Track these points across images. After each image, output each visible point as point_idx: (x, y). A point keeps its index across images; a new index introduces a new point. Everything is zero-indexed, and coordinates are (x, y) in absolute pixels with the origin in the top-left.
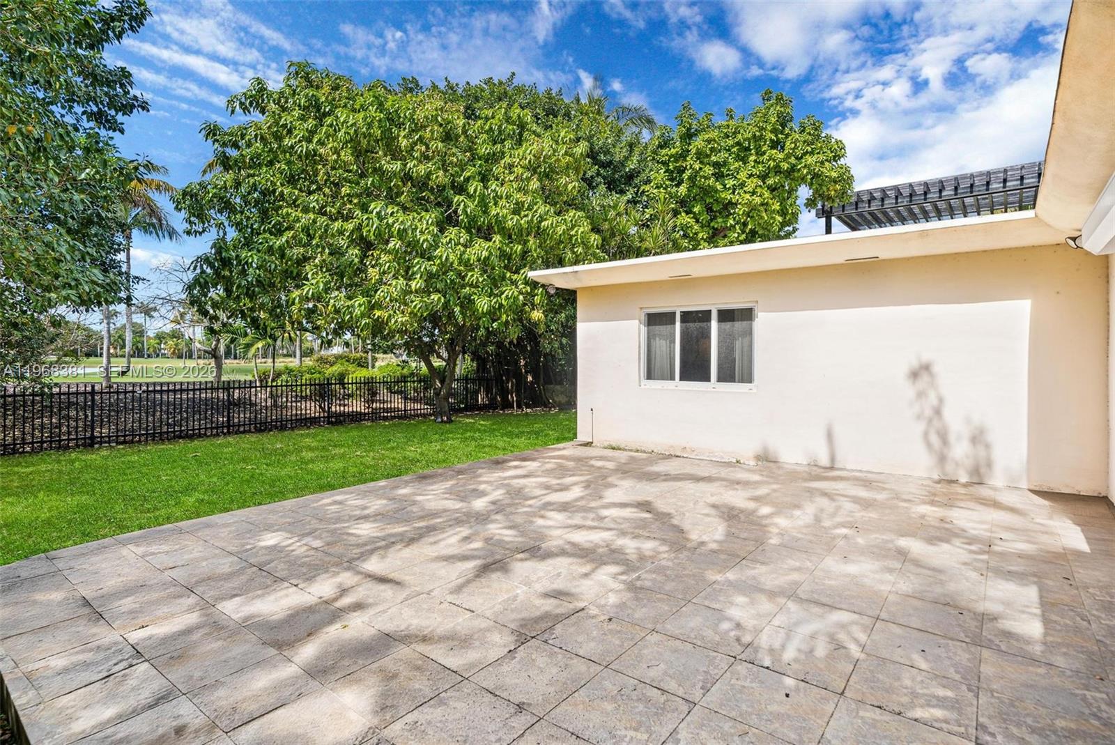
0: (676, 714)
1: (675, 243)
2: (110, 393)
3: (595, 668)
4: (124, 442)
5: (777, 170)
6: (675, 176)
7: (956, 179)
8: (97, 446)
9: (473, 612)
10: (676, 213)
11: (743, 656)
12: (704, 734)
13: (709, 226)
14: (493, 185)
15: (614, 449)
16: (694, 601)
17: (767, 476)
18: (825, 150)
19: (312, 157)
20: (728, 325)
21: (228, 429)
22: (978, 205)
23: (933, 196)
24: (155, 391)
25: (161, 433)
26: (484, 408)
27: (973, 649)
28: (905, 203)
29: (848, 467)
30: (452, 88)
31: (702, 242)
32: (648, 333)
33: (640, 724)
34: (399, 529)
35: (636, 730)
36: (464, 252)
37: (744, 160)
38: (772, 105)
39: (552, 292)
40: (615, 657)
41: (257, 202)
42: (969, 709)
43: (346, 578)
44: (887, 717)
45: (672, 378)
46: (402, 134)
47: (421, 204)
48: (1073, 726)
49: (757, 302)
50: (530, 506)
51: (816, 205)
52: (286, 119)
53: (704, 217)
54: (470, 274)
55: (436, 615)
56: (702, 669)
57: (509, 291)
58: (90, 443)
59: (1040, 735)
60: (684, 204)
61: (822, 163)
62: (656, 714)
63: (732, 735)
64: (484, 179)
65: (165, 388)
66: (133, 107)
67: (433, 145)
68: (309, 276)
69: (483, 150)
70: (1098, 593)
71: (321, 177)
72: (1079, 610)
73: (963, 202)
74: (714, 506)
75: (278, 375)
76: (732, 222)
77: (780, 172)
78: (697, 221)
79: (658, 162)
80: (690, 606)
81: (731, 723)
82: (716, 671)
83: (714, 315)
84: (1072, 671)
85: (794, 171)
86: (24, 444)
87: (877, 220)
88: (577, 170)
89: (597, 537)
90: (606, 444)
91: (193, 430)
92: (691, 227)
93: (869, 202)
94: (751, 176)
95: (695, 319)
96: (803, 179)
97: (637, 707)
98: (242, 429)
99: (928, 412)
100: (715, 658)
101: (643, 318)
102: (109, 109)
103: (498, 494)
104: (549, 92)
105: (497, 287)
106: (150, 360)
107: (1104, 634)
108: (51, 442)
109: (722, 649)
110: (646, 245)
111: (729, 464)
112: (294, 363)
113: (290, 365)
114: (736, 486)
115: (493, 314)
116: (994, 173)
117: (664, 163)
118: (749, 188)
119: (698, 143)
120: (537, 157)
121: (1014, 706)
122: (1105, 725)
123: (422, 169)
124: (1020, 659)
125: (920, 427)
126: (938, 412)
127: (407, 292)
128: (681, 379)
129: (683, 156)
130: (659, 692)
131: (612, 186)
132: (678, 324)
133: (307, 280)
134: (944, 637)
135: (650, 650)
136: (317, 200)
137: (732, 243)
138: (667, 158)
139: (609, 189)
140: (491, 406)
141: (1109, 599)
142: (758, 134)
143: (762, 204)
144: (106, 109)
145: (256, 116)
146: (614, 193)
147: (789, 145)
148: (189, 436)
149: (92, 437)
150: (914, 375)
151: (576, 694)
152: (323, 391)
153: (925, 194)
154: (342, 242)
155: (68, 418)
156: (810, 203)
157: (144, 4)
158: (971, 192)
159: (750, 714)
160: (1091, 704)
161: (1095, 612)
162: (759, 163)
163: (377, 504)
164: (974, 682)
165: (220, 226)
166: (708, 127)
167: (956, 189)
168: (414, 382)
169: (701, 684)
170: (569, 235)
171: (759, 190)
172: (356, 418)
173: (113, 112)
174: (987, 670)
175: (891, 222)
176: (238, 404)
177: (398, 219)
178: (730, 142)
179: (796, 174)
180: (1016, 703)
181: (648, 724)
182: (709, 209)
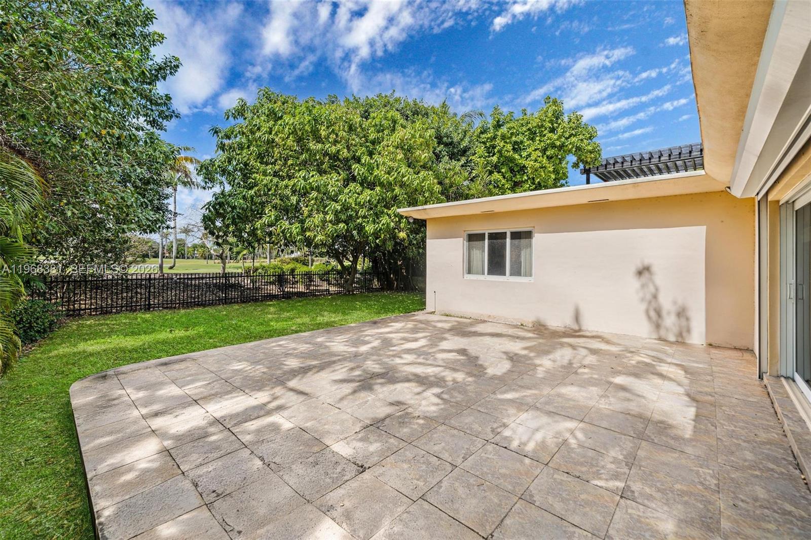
0: (443, 472)
1: (490, 190)
2: (163, 279)
3: (403, 444)
4: (167, 308)
5: (553, 146)
6: (490, 150)
7: (670, 150)
8: (152, 309)
9: (340, 409)
10: (491, 173)
11: (493, 441)
12: (457, 484)
13: (511, 180)
14: (375, 157)
15: (447, 316)
16: (472, 407)
17: (537, 334)
18: (584, 132)
19: (271, 142)
20: (516, 242)
21: (226, 301)
22: (686, 165)
23: (655, 160)
24: (188, 278)
25: (187, 303)
26: (377, 290)
27: (636, 441)
28: (637, 165)
29: (590, 329)
30: (357, 100)
31: (507, 190)
32: (469, 246)
33: (421, 476)
34: (315, 363)
35: (418, 480)
36: (358, 197)
37: (533, 139)
38: (550, 106)
39: (411, 221)
40: (417, 438)
41: (241, 170)
42: (622, 476)
43: (278, 390)
44: (570, 479)
45: (483, 274)
46: (323, 128)
47: (335, 169)
48: (685, 488)
49: (534, 227)
50: (394, 350)
51: (579, 167)
52: (256, 121)
53: (508, 175)
54: (361, 210)
55: (318, 410)
56: (466, 447)
57: (384, 220)
58: (148, 308)
59: (662, 493)
60: (496, 168)
61: (582, 140)
62: (432, 471)
63: (474, 485)
64: (371, 154)
65: (193, 277)
66: (171, 117)
67: (341, 133)
68: (266, 212)
69: (372, 136)
70: (728, 410)
71: (276, 155)
72: (712, 420)
73: (676, 164)
74: (506, 353)
75: (256, 270)
76: (526, 178)
77: (556, 147)
78: (504, 177)
79: (480, 142)
80: (469, 410)
81: (475, 478)
82: (474, 448)
83: (508, 235)
84: (695, 456)
85: (564, 146)
86: (112, 307)
87: (619, 175)
88: (428, 145)
89: (430, 370)
90: (443, 313)
91: (205, 301)
92: (500, 181)
93: (614, 164)
94: (536, 150)
95: (497, 237)
96: (569, 151)
97: (422, 467)
98: (233, 301)
99: (649, 297)
100: (475, 441)
101: (466, 237)
102: (159, 118)
103: (376, 343)
104: (415, 101)
105: (378, 218)
106: (188, 260)
107: (723, 434)
108: (127, 307)
109: (481, 436)
110: (472, 192)
111: (516, 327)
112: (266, 262)
113: (264, 264)
114: (517, 340)
115: (376, 235)
116: (694, 145)
117: (484, 143)
118: (533, 158)
119: (504, 130)
120: (402, 140)
121: (652, 476)
122: (706, 489)
123: (333, 149)
124: (664, 448)
125: (643, 306)
126: (655, 297)
127: (324, 222)
128: (489, 274)
129: (494, 138)
130: (437, 459)
131: (452, 156)
132: (486, 241)
133: (266, 214)
134: (621, 433)
135: (438, 435)
136: (271, 168)
137: (525, 191)
138: (485, 140)
139: (451, 158)
140: (382, 289)
141: (733, 413)
142: (540, 124)
143: (541, 167)
144: (157, 118)
145: (240, 120)
146: (453, 160)
147: (560, 131)
148: (203, 304)
149: (149, 304)
150: (640, 273)
151: (388, 459)
152: (281, 279)
153: (650, 159)
154: (288, 192)
155: (137, 293)
156: (576, 165)
157: (178, 60)
158: (680, 158)
159: (488, 474)
160: (701, 476)
161: (722, 421)
162: (541, 141)
163: (303, 347)
164: (631, 461)
165: (221, 183)
166: (511, 120)
167: (670, 155)
168: (334, 274)
169: (463, 455)
170: (421, 186)
171: (538, 158)
172: (300, 294)
173: (161, 120)
174: (641, 453)
175: (629, 176)
176: (233, 286)
177: (315, 179)
178: (524, 128)
179: (565, 148)
180: (653, 474)
181: (425, 477)
182: (512, 170)
